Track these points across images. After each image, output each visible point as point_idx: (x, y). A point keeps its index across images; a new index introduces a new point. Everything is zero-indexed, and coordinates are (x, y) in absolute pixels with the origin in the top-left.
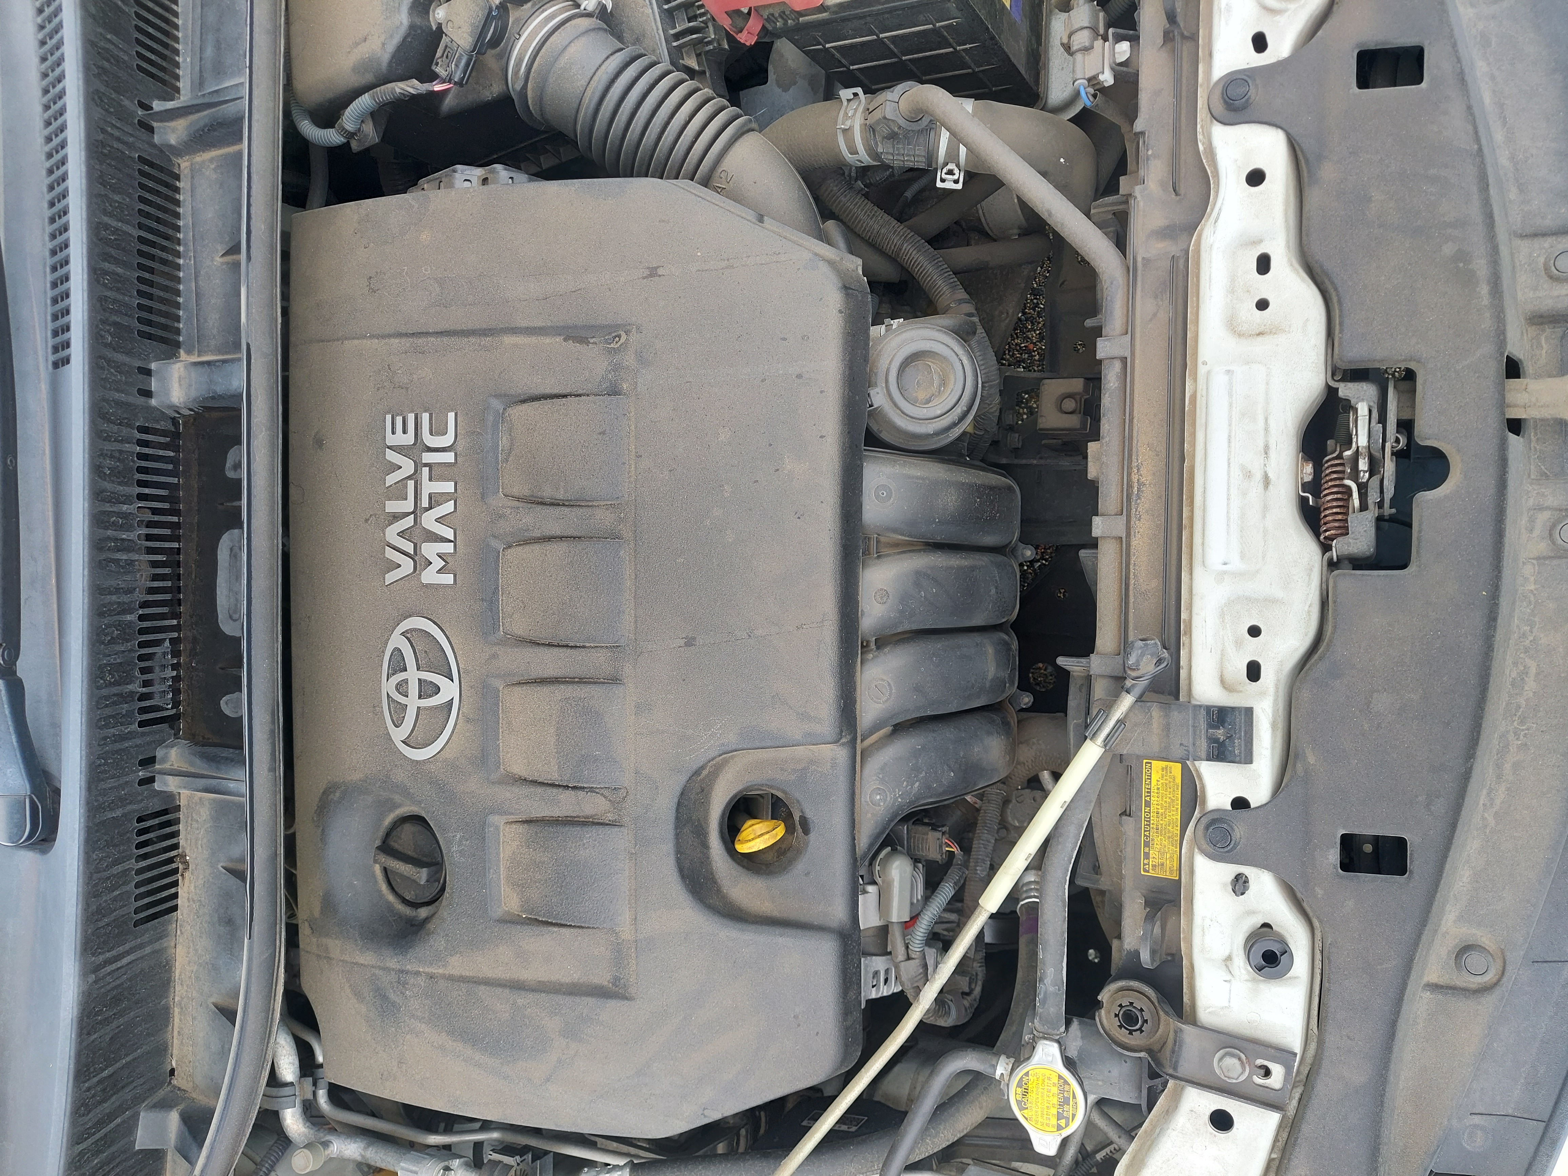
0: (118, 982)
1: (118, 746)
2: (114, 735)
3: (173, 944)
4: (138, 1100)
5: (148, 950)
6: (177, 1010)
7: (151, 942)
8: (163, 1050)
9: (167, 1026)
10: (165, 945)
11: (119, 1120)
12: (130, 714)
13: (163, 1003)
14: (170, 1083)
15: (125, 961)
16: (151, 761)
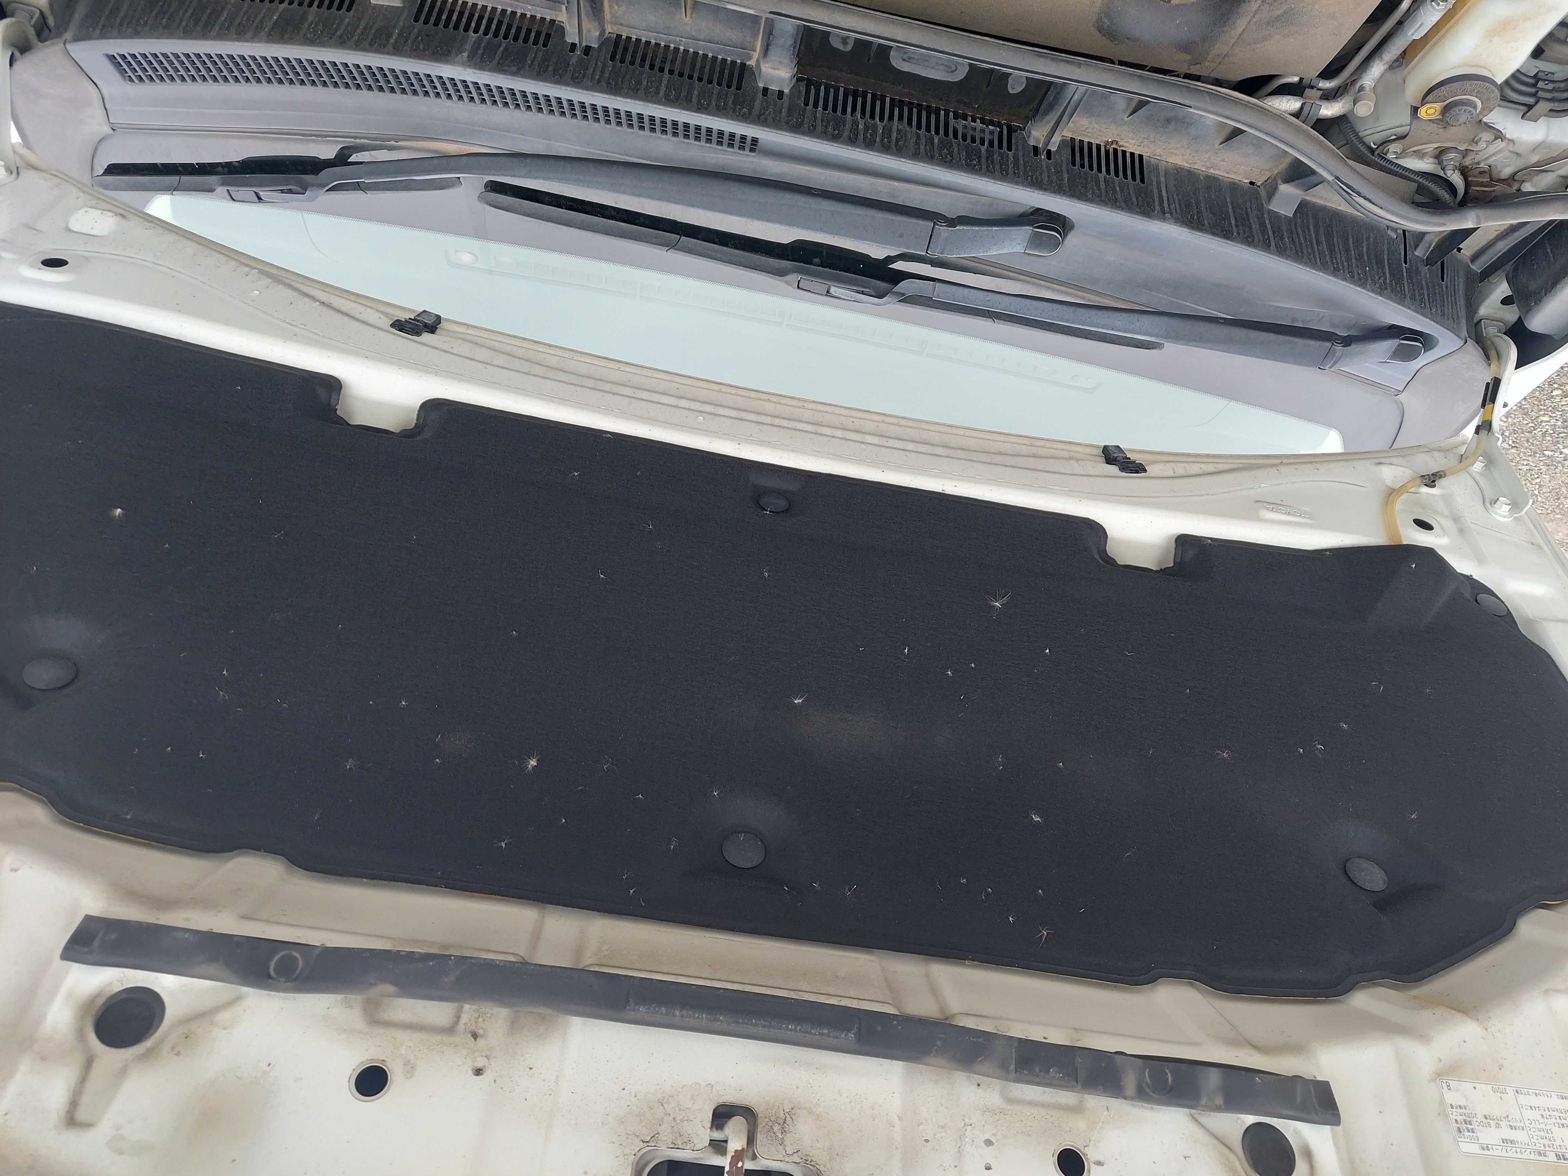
0: (1177, 201)
1: (1021, 167)
2: (1014, 167)
3: (1165, 163)
4: (1260, 208)
5: (1162, 179)
6: (1211, 171)
7: (1158, 176)
8: (1234, 186)
9: (1219, 179)
10: (1163, 168)
11: (1267, 222)
12: (1001, 155)
13: (1202, 178)
14: (1259, 186)
15: (1164, 194)
16: (1036, 150)
